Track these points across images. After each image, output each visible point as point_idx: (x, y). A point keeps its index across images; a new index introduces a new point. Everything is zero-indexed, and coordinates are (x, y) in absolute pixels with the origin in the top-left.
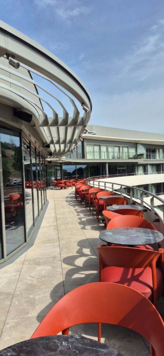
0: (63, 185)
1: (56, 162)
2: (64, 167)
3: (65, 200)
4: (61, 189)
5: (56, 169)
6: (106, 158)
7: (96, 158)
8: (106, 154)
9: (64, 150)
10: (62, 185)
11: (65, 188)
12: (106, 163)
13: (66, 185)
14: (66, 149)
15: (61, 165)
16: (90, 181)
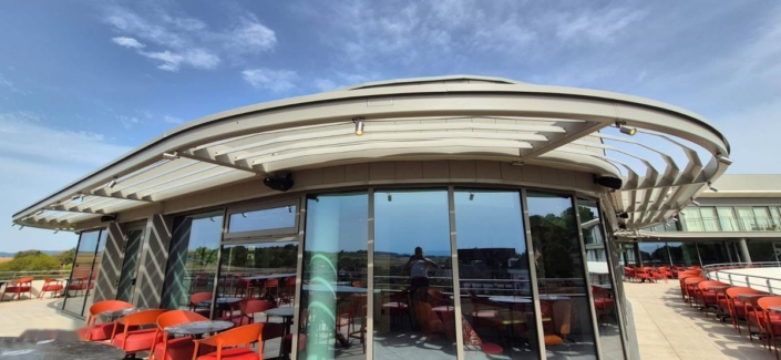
0: (646, 275)
1: (625, 238)
2: (642, 246)
3: (663, 302)
4: (643, 281)
5: (626, 249)
6: (736, 229)
7: (708, 229)
8: (733, 222)
9: (640, 220)
10: (644, 275)
11: (650, 281)
12: (739, 239)
13: (651, 275)
14: (644, 218)
15: (635, 242)
16: (708, 271)
